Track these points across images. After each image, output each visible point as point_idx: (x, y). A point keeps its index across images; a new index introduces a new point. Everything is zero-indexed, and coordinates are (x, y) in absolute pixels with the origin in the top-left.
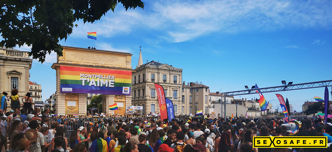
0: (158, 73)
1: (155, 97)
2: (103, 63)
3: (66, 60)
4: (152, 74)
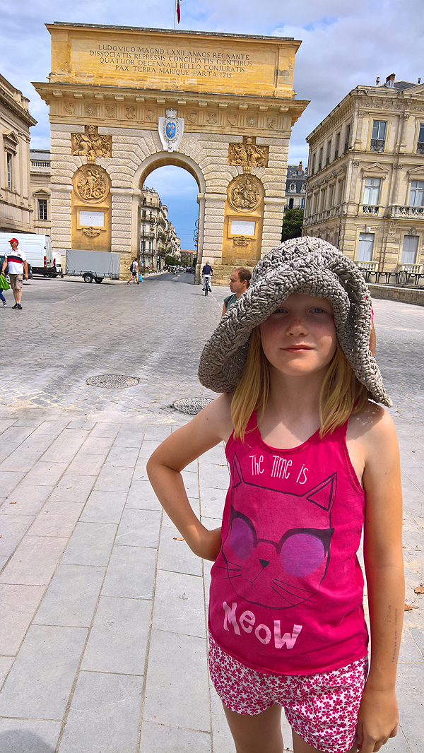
1: (377, 209)
2: (193, 81)
3: (73, 73)
4: (376, 122)
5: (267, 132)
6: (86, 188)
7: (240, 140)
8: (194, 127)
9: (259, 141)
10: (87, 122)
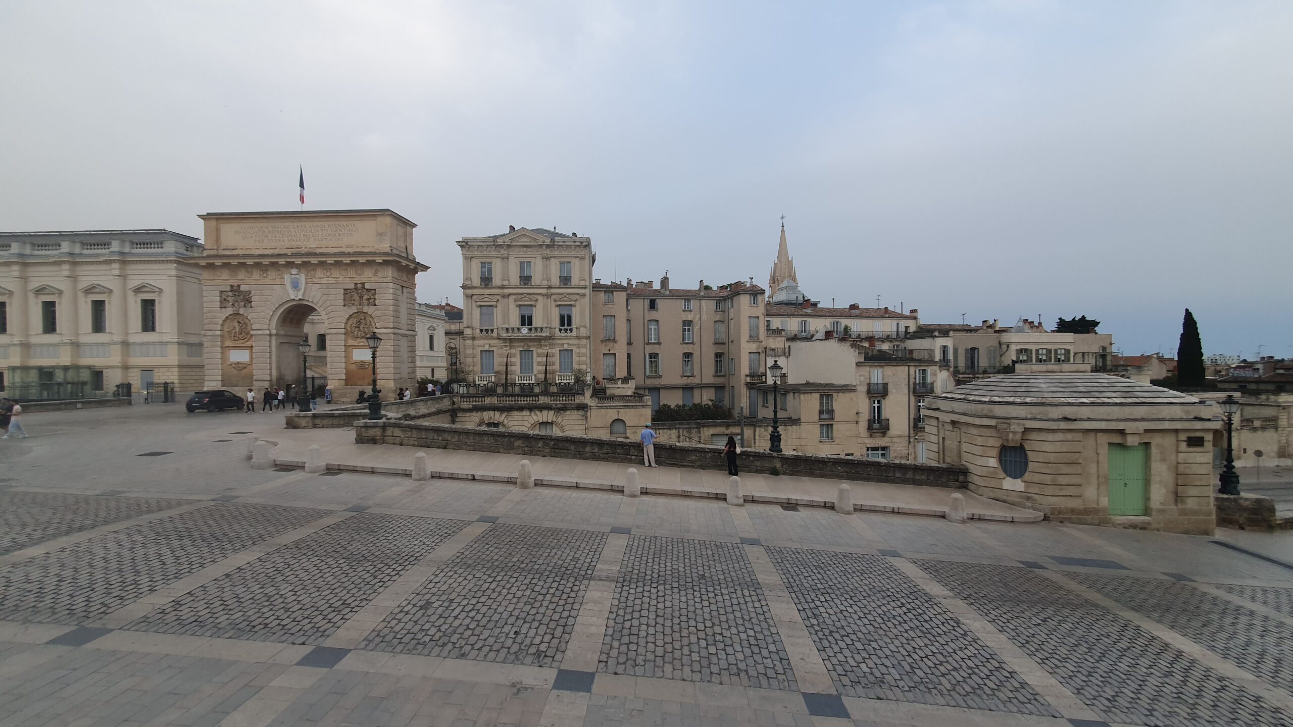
0: (505, 258)
1: (492, 331)
2: (314, 246)
3: (222, 247)
4: (483, 264)
5: (373, 279)
6: (234, 331)
7: (353, 286)
8: (314, 280)
9: (367, 286)
10: (231, 282)
